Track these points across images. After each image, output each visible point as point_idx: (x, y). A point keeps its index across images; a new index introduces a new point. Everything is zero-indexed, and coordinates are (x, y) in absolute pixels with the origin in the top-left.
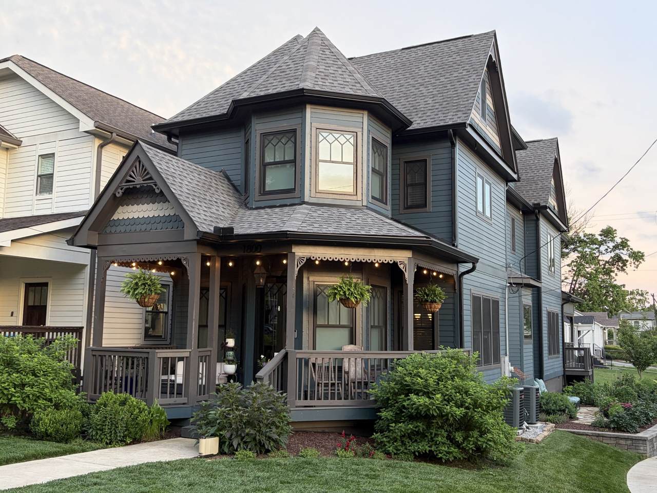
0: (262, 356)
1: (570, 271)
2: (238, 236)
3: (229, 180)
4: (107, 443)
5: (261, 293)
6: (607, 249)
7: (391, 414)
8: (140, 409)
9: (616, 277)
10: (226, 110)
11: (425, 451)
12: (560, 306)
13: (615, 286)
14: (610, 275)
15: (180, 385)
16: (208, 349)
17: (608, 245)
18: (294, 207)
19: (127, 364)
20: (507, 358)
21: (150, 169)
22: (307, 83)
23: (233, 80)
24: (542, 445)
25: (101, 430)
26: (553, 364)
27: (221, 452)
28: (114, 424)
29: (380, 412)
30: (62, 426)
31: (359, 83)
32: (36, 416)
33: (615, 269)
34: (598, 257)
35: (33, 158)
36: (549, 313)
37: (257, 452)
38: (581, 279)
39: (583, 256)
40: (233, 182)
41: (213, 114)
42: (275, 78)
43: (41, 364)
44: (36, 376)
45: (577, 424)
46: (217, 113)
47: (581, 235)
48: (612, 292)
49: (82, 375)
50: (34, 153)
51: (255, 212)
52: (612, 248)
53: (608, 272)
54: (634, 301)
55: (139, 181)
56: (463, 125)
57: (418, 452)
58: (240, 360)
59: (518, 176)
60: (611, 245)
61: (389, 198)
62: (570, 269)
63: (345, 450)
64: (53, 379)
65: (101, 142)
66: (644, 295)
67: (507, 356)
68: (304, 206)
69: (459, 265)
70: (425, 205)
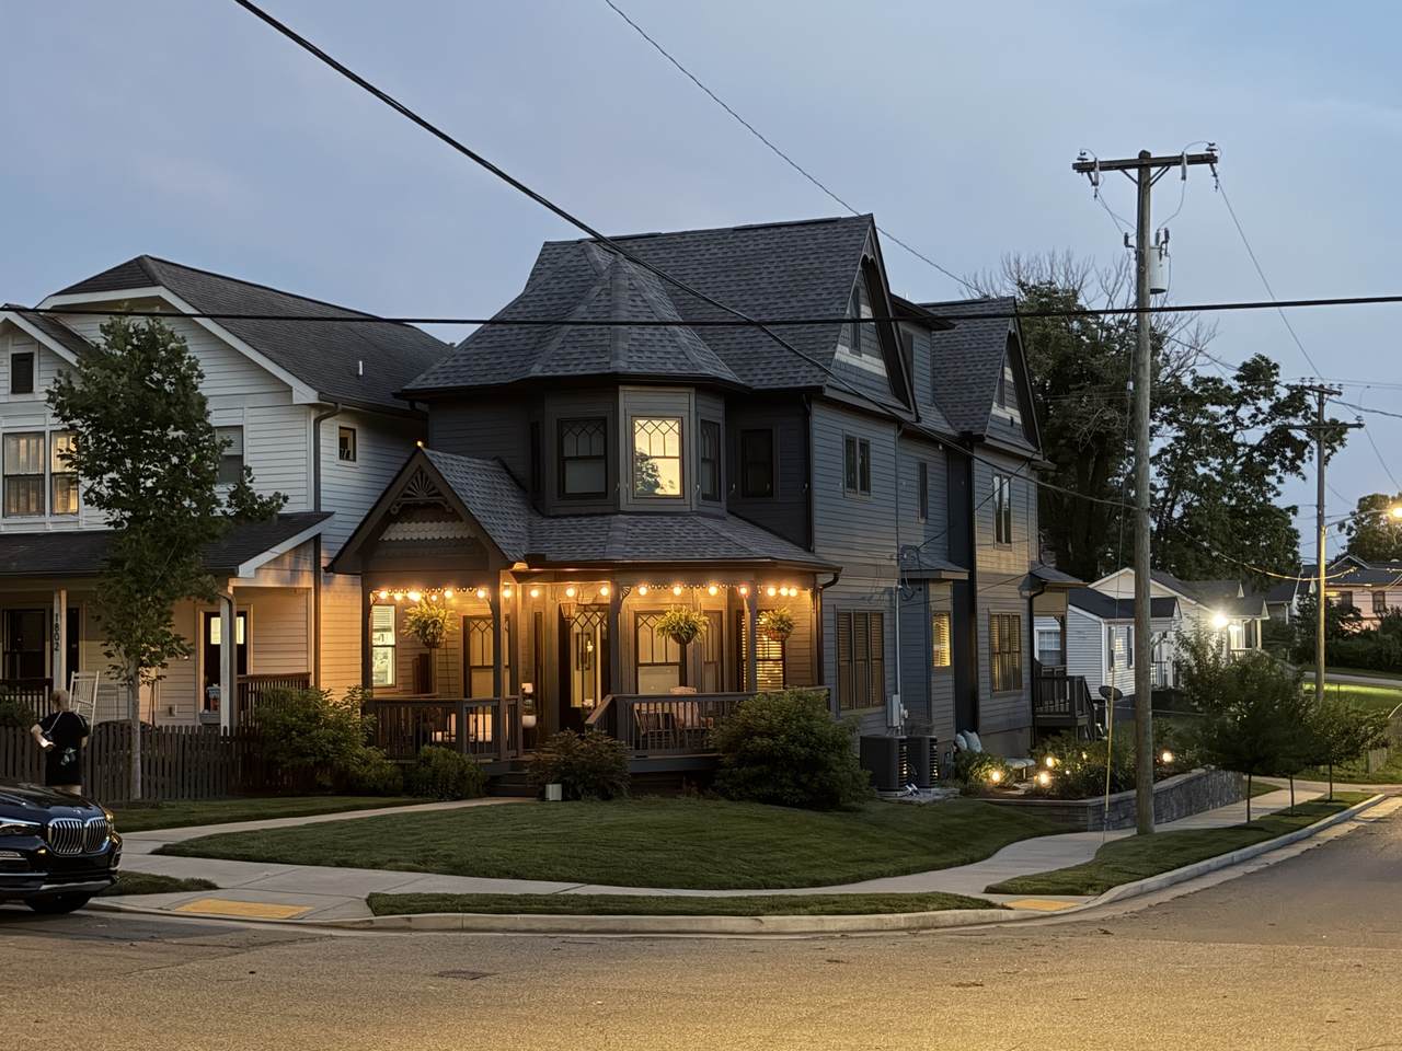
2: (551, 564)
3: (508, 471)
6: (1255, 416)
9: (1280, 487)
11: (770, 793)
12: (1025, 602)
13: (1274, 512)
14: (1262, 483)
17: (1258, 403)
18: (608, 517)
20: (896, 699)
21: (437, 483)
26: (1004, 707)
27: (565, 798)
31: (684, 353)
33: (1275, 466)
34: (1234, 433)
36: (992, 617)
37: (601, 799)
38: (1187, 496)
39: (1193, 436)
40: (514, 474)
42: (574, 345)
51: (554, 522)
52: (1266, 411)
55: (421, 496)
56: (819, 388)
59: (917, 413)
60: (1265, 404)
61: (723, 492)
65: (319, 415)
67: (896, 693)
68: (620, 516)
69: (818, 575)
70: (771, 494)
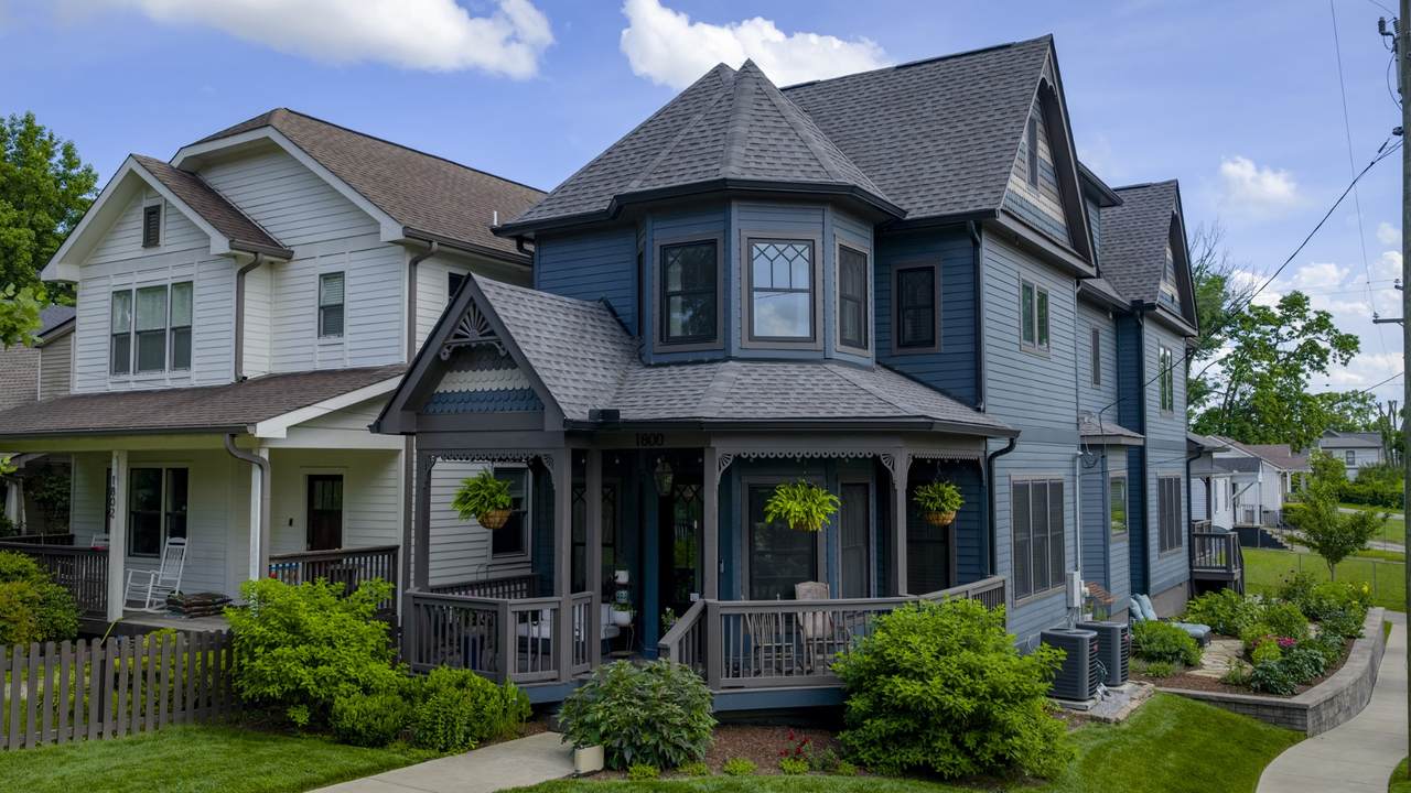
0: (668, 609)
1: (1224, 372)
2: (629, 423)
3: (614, 314)
4: (441, 750)
5: (667, 504)
6: (1292, 333)
7: (867, 701)
8: (486, 693)
9: (1308, 381)
10: (608, 203)
11: (918, 762)
12: (1185, 465)
13: (1306, 398)
14: (1296, 378)
15: (546, 641)
16: (587, 593)
17: (1294, 324)
18: (715, 365)
19: (467, 619)
20: (1077, 576)
21: (489, 319)
22: (732, 169)
23: (616, 146)
24: (1125, 726)
25: (431, 729)
26: (1169, 566)
27: (607, 768)
28: (450, 723)
29: (850, 699)
30: (376, 719)
31: (816, 159)
32: (338, 706)
33: (1307, 367)
34: (1276, 345)
35: (311, 279)
36: (1161, 481)
37: (661, 767)
38: (1245, 387)
39: (1248, 346)
40: (621, 318)
41: (585, 210)
42: (681, 155)
43: (340, 627)
44: (334, 647)
45: (1197, 678)
46: (593, 208)
47: (1245, 309)
48: (1301, 407)
49: (400, 625)
50: (311, 271)
51: (654, 372)
52: (1300, 329)
53: (1293, 372)
54: (1349, 412)
55: (473, 336)
56: (992, 213)
57: (908, 764)
58: (637, 604)
59: (1098, 269)
60: (1299, 324)
61: (871, 336)
62: (1223, 368)
63: (796, 760)
64: (358, 651)
65: (415, 255)
66: (1368, 402)
67: (1077, 570)
68: (731, 363)
69: (988, 440)
70: (932, 343)
